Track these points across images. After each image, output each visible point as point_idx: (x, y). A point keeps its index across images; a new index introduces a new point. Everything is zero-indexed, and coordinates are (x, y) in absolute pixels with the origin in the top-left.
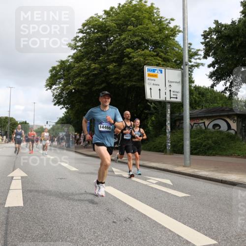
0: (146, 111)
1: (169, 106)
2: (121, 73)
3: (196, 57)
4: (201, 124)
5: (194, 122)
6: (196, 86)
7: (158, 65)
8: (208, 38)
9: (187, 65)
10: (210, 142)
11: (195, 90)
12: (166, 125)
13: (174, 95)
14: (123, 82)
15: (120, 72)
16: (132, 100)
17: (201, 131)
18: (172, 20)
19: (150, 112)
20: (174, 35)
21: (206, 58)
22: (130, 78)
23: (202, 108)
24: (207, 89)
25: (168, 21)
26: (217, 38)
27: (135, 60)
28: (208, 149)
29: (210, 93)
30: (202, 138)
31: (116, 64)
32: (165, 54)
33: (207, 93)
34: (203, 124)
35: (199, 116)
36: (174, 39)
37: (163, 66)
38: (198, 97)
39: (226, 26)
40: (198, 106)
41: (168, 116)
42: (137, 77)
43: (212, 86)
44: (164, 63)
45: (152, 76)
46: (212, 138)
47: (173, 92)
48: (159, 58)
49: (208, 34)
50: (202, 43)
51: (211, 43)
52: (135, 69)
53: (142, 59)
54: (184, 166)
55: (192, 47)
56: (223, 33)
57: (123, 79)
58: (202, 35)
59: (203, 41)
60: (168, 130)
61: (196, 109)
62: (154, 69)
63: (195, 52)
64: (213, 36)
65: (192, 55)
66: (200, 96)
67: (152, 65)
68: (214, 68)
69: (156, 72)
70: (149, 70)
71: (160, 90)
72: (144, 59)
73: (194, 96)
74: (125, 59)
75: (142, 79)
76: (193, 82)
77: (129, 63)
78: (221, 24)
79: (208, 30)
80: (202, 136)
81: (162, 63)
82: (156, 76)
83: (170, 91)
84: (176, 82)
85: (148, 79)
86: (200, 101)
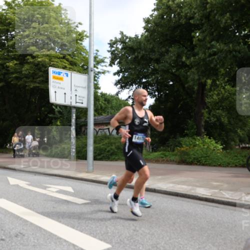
0: (50, 116)
1: (74, 111)
2: (23, 73)
3: (103, 64)
4: (105, 130)
5: (99, 128)
6: (102, 92)
7: (65, 68)
8: (114, 47)
9: (92, 71)
10: (113, 147)
11: (102, 96)
12: (71, 131)
13: (79, 100)
14: (26, 82)
15: (21, 72)
16: (35, 102)
17: (105, 137)
18: (80, 24)
19: (55, 116)
20: (81, 40)
21: (112, 66)
22: (33, 79)
23: (108, 115)
24: (112, 96)
25: (76, 25)
26: (122, 49)
27: (39, 60)
28: (112, 154)
29: (115, 101)
30: (106, 144)
31: (18, 62)
32: (72, 58)
33: (113, 100)
34: (107, 130)
35: (104, 122)
36: (81, 44)
37: (70, 69)
38: (104, 104)
39: (130, 38)
40: (104, 113)
41: (73, 121)
42: (41, 79)
43: (117, 94)
44: (71, 67)
45: (57, 78)
46: (115, 143)
47: (79, 97)
48: (65, 61)
49: (114, 43)
50: (109, 51)
51: (116, 52)
52: (39, 69)
53: (47, 60)
54: (87, 172)
55: (99, 54)
56: (127, 44)
57: (25, 79)
58: (109, 44)
59: (109, 49)
60: (73, 135)
61: (102, 115)
62: (59, 72)
63: (102, 60)
64: (118, 46)
65: (98, 62)
66: (106, 102)
67: (58, 67)
68: (119, 76)
69: (62, 75)
70: (54, 72)
71: (65, 94)
72: (50, 60)
73: (100, 103)
74: (28, 57)
75: (46, 81)
76: (99, 88)
77: (33, 63)
78: (125, 35)
79: (114, 39)
80: (106, 141)
81: (68, 66)
82: (61, 79)
83: (76, 95)
84: (82, 87)
85: (53, 82)
86: (106, 107)
